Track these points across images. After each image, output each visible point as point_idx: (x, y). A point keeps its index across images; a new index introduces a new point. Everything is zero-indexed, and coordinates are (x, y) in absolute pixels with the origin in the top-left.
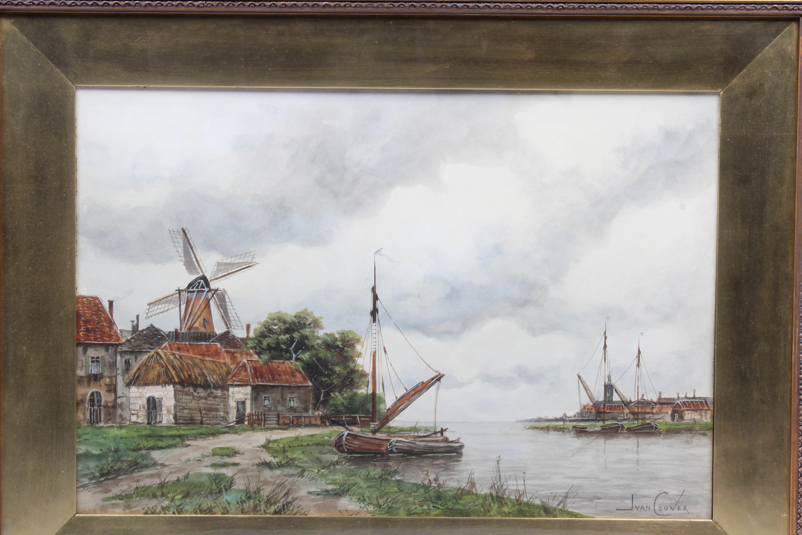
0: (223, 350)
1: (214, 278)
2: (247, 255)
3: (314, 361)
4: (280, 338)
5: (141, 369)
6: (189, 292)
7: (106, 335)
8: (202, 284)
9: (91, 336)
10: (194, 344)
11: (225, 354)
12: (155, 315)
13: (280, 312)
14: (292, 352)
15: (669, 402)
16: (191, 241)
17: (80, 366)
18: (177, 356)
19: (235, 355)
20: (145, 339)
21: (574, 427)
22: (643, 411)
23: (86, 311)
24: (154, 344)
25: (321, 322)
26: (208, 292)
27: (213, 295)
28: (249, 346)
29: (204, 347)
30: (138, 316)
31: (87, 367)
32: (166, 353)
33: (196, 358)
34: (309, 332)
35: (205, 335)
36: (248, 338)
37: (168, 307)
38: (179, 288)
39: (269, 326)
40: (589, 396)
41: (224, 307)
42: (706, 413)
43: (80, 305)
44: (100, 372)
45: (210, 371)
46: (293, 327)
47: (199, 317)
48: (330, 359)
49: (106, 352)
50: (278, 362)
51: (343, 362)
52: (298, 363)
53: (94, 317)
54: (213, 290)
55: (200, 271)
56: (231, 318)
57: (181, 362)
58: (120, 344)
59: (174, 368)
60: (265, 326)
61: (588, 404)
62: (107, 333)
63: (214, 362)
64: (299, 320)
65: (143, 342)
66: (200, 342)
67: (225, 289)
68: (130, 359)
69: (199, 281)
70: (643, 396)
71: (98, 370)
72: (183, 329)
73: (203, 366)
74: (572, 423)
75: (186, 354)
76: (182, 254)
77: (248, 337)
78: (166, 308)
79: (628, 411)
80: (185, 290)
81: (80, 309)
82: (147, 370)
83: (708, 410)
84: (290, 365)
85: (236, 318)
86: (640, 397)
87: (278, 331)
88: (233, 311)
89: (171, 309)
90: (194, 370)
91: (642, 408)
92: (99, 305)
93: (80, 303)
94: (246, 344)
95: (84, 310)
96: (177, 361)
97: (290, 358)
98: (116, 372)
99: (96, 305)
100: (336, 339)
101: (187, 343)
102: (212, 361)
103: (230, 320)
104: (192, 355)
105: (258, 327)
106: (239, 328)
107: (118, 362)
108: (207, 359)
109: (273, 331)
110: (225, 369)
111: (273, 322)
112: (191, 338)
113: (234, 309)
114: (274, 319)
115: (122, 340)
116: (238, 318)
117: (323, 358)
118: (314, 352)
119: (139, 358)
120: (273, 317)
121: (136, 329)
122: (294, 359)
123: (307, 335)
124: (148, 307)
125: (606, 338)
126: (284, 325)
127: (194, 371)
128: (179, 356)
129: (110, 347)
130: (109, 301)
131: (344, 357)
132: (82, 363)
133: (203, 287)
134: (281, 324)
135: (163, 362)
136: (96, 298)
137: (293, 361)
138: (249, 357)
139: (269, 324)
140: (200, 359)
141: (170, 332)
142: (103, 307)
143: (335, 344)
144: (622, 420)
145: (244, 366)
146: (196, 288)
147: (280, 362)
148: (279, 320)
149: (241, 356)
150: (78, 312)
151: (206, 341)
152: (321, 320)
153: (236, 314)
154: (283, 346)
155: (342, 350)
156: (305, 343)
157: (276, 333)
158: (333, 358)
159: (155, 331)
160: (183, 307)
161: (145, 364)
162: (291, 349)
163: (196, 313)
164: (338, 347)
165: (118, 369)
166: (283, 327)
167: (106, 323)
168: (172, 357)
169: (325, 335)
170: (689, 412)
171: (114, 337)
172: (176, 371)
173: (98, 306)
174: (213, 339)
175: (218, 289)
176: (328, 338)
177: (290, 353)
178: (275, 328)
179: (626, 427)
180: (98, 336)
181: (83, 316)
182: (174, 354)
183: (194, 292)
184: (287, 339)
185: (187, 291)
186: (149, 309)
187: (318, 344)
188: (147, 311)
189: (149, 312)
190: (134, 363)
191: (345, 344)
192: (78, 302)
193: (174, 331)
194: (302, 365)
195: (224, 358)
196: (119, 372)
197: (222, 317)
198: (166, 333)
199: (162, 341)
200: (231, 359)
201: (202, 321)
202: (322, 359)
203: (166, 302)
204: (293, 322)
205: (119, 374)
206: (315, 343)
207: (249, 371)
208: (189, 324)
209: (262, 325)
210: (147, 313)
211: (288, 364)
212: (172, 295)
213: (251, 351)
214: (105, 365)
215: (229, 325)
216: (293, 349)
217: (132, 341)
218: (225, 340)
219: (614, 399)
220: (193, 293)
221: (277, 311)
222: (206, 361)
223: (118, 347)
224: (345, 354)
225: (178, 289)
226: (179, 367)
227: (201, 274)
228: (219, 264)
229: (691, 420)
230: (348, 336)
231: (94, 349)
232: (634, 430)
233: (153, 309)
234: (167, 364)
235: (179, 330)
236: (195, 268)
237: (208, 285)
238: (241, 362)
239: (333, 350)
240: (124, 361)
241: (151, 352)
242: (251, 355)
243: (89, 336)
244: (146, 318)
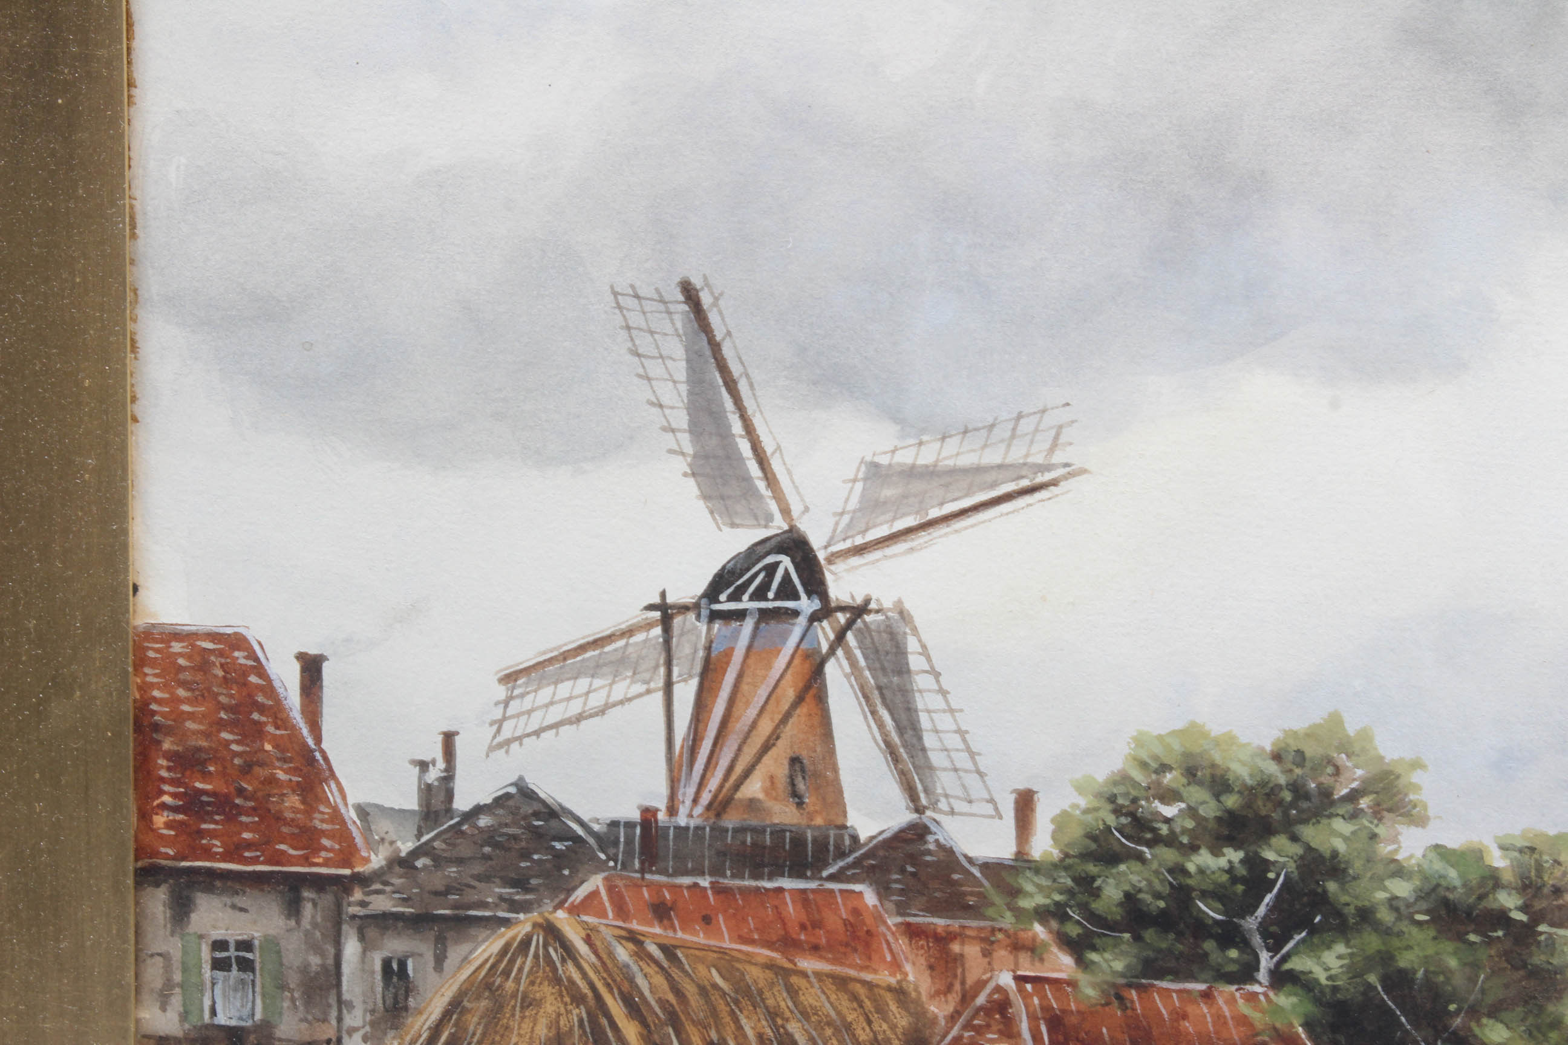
0: (892, 921)
1: (848, 544)
2: (1026, 425)
3: (1370, 987)
4: (1191, 867)
5: (464, 1011)
6: (714, 616)
7: (285, 830)
8: (787, 572)
9: (213, 834)
10: (743, 891)
11: (902, 944)
12: (537, 733)
13: (1193, 730)
14: (1257, 940)
16: (727, 351)
17: (158, 984)
18: (653, 949)
19: (956, 947)
20: (487, 858)
23: (186, 708)
24: (534, 882)
25: (1417, 788)
26: (815, 618)
27: (840, 637)
28: (1026, 903)
29: (791, 909)
30: (449, 739)
31: (192, 988)
32: (594, 929)
33: (749, 959)
34: (1346, 839)
35: (798, 842)
36: (1022, 861)
37: (604, 693)
38: (663, 595)
39: (1135, 800)
41: (898, 699)
43: (151, 675)
44: (258, 1016)
45: (819, 1026)
46: (1263, 808)
47: (766, 748)
48: (1459, 981)
49: (289, 917)
50: (1179, 992)
51: (1527, 999)
52: (1285, 1000)
53: (225, 735)
54: (842, 609)
55: (773, 507)
56: (936, 758)
57: (669, 977)
58: (362, 880)
59: (635, 1008)
60: (1112, 799)
62: (292, 823)
63: (842, 983)
64: (1298, 771)
65: (478, 868)
66: (770, 879)
67: (908, 605)
68: (412, 955)
69: (770, 559)
71: (246, 1012)
72: (683, 811)
73: (784, 1003)
75: (701, 939)
76: (681, 419)
77: (1021, 855)
78: (596, 700)
80: (697, 606)
81: (156, 693)
82: (493, 1016)
84: (1243, 1007)
85: (962, 760)
87: (1185, 831)
88: (945, 722)
89: (621, 702)
90: (736, 1021)
92: (253, 679)
93: (153, 663)
94: (1015, 892)
95: (176, 700)
96: (651, 970)
97: (1246, 973)
98: (340, 1019)
99: (236, 677)
100: (1493, 880)
101: (705, 882)
102: (832, 976)
103: (931, 768)
104: (727, 944)
105: (1075, 806)
106: (975, 808)
107: (346, 969)
108: (808, 964)
109: (1154, 830)
110: (903, 1021)
111: (1159, 783)
112: (722, 854)
113: (952, 711)
114: (1164, 768)
115: (367, 860)
116: (972, 755)
117: (1420, 974)
118: (1372, 942)
119: (455, 953)
120: (1156, 758)
121: (437, 803)
122: (1263, 975)
123: (1335, 854)
124: (501, 692)
126: (1217, 796)
127: (740, 1028)
128: (663, 948)
129: (306, 894)
130: (301, 657)
131: (1535, 973)
132: (168, 968)
133: (787, 591)
134: (1198, 795)
135: (576, 976)
136: (237, 642)
137: (1257, 988)
138: (1024, 958)
139: (1134, 793)
140: (770, 966)
141: (614, 824)
142: (269, 689)
143: (1484, 904)
145: (1001, 1006)
146: (751, 599)
147: (1188, 992)
148: (1191, 773)
149: (986, 954)
150: (143, 709)
151: (798, 872)
152: (1416, 777)
153: (962, 733)
154: (1210, 912)
155: (1524, 935)
156: (1325, 892)
157: (1171, 841)
158: (1473, 980)
159: (536, 815)
160: (686, 693)
161: (487, 985)
162: (1251, 923)
163: (754, 725)
164: (1501, 918)
165: (350, 1006)
166: (1210, 810)
167: (286, 772)
168: (623, 953)
169: (1432, 855)
171: (326, 842)
172: (644, 1023)
173: (245, 684)
174: (841, 864)
175: (867, 601)
176: (1453, 874)
177: (1244, 944)
178: (1169, 811)
180: (246, 835)
181: (169, 731)
182: (633, 938)
183: (741, 615)
184: (1230, 871)
185: (705, 613)
186: (506, 703)
187: (1393, 902)
188: (498, 713)
189: (504, 718)
190: (432, 976)
191: (1539, 905)
192: (141, 662)
193: (636, 816)
194: (1310, 1008)
195: (896, 965)
196: (355, 1018)
197: (890, 749)
198: (596, 827)
199: (574, 871)
200: (931, 967)
201: (782, 771)
202: (1413, 981)
203: (595, 670)
204: (1263, 784)
205: (356, 1030)
206: (1381, 895)
207: (1026, 1034)
208: (713, 784)
209: (1098, 795)
210: (500, 723)
211: (1231, 1001)
212: (629, 632)
213: (1038, 928)
214: (283, 987)
215: (926, 790)
216: (1264, 929)
217: (419, 864)
218: (903, 871)
220: (735, 624)
221: (1179, 725)
222: (804, 974)
223: (348, 891)
224: (1538, 959)
225: (657, 600)
226: (663, 1003)
227: (779, 525)
228: (875, 472)
230: (1557, 862)
231: (229, 901)
233: (527, 702)
234: (599, 985)
235: (662, 816)
236: (750, 491)
237: (815, 584)
238: (981, 984)
239: (1472, 937)
240: (378, 966)
241: (518, 922)
242: (1034, 949)
243: (201, 833)
244: (492, 749)
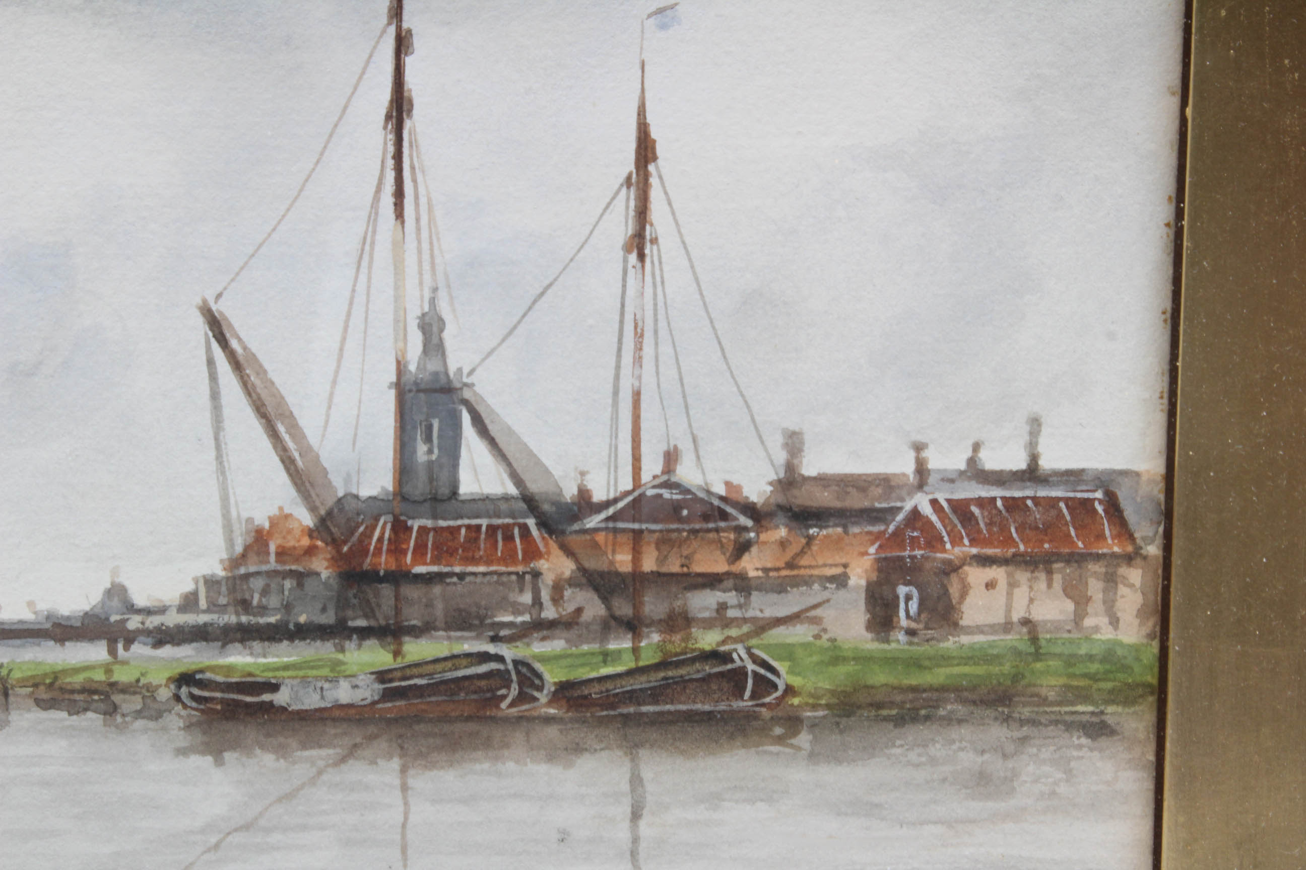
15: (856, 501)
21: (186, 679)
22: (674, 566)
40: (288, 462)
42: (1111, 580)
61: (280, 521)
70: (671, 458)
74: (167, 651)
79: (567, 567)
83: (1129, 559)
86: (652, 467)
91: (665, 542)
125: (402, 44)
144: (522, 633)
170: (998, 573)
179: (552, 676)
219: (468, 486)
229: (1007, 627)
232: (611, 702)
